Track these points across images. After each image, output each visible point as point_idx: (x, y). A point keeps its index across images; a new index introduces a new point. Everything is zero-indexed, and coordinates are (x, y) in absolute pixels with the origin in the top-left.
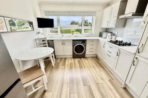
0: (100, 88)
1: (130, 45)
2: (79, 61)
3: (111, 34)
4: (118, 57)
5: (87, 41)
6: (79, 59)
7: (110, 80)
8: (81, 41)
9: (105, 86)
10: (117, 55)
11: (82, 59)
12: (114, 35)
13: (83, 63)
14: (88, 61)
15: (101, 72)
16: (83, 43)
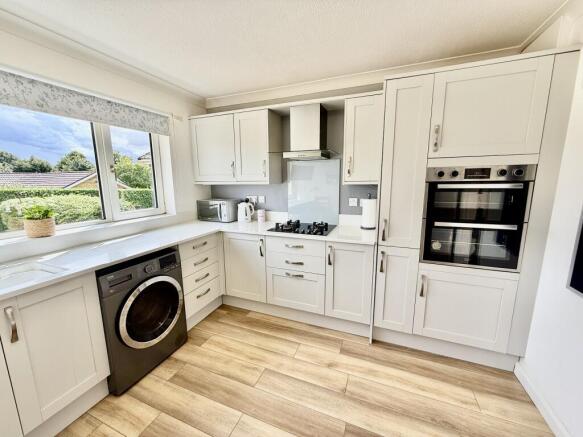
0: (364, 397)
5: (181, 250)
6: (164, 372)
7: (344, 351)
8: (155, 262)
9: (357, 376)
10: (330, 264)
11: (179, 354)
13: (208, 369)
14: (218, 344)
15: (302, 348)
16: (166, 270)
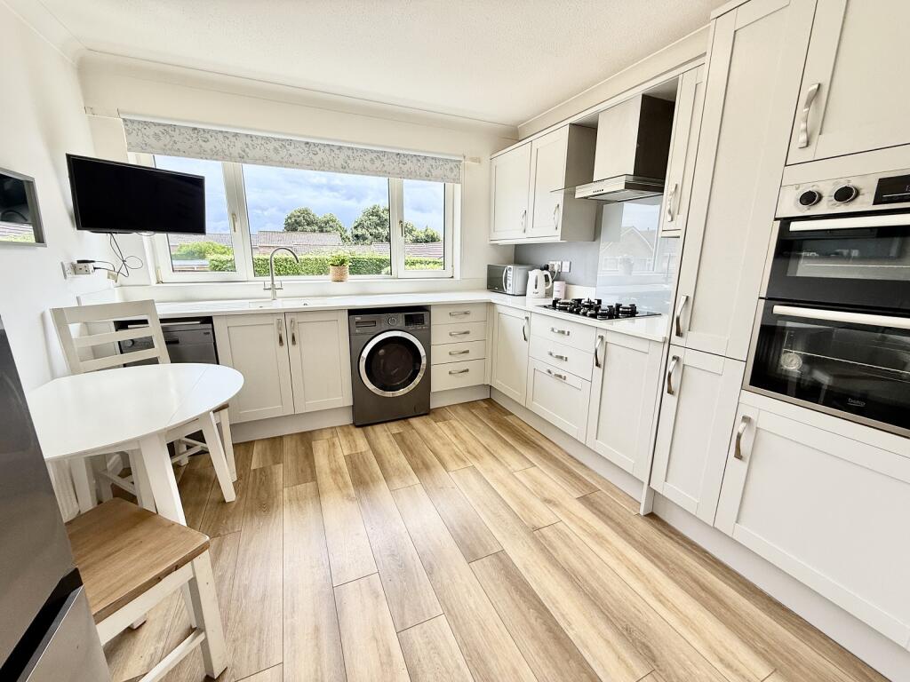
0: (554, 549)
1: (632, 313)
2: (401, 440)
3: (546, 272)
4: (598, 371)
6: (395, 428)
7: (585, 500)
8: (401, 317)
9: (572, 529)
10: (597, 365)
11: (415, 422)
12: (557, 277)
13: (425, 441)
14: (452, 428)
15: (532, 471)
16: (411, 328)
